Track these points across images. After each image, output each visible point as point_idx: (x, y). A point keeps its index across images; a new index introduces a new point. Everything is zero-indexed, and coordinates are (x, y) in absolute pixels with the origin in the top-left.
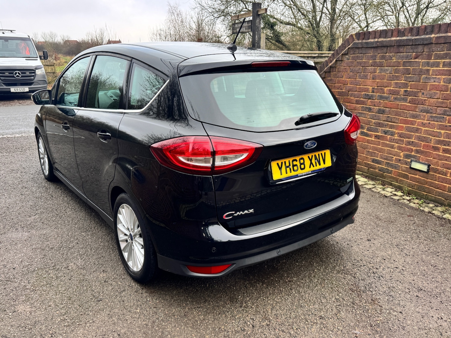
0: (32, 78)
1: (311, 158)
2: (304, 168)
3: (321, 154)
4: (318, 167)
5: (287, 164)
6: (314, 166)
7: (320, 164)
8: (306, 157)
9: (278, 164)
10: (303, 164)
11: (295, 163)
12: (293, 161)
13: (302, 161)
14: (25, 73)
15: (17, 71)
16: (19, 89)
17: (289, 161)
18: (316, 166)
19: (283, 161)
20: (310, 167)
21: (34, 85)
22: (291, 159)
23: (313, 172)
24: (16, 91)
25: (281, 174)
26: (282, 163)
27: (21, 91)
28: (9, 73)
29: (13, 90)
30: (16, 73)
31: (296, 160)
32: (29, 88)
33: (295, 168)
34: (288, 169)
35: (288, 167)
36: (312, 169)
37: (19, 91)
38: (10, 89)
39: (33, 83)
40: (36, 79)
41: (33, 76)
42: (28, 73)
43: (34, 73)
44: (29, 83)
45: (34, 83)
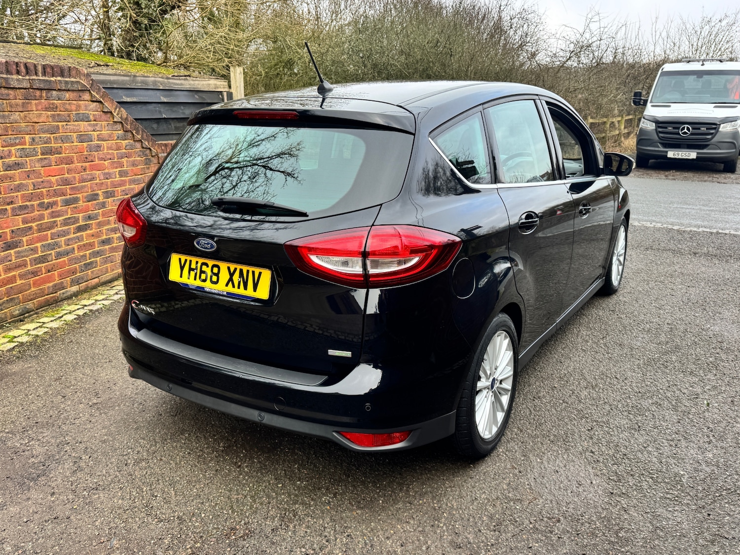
0: (709, 137)
1: (232, 272)
2: (216, 283)
3: (253, 272)
4: (241, 291)
5: (193, 266)
6: (234, 286)
7: (246, 288)
8: (224, 266)
9: (180, 259)
10: (217, 275)
11: (204, 268)
12: (203, 264)
13: (215, 270)
14: (699, 129)
15: (686, 126)
16: (680, 153)
17: (197, 262)
18: (239, 288)
19: (189, 258)
20: (227, 285)
21: (708, 149)
22: (201, 261)
23: (230, 295)
24: (676, 157)
25: (181, 277)
26: (186, 260)
27: (684, 157)
28: (674, 128)
29: (671, 154)
30: (683, 128)
31: (207, 265)
32: (698, 153)
33: (203, 276)
34: (192, 273)
35: (193, 270)
36: (230, 289)
37: (680, 157)
38: (667, 152)
39: (708, 145)
40: (716, 139)
41: (712, 134)
42: (703, 129)
43: (715, 129)
44: (701, 145)
45: (710, 147)
